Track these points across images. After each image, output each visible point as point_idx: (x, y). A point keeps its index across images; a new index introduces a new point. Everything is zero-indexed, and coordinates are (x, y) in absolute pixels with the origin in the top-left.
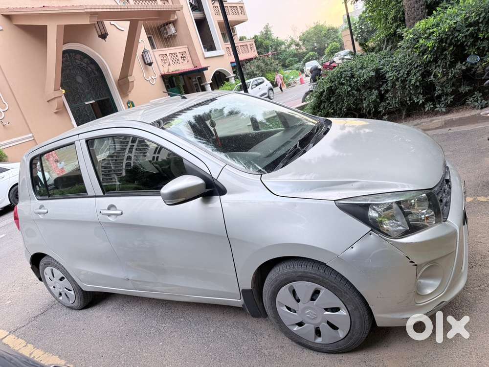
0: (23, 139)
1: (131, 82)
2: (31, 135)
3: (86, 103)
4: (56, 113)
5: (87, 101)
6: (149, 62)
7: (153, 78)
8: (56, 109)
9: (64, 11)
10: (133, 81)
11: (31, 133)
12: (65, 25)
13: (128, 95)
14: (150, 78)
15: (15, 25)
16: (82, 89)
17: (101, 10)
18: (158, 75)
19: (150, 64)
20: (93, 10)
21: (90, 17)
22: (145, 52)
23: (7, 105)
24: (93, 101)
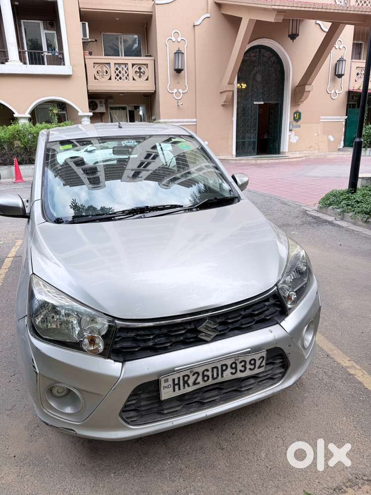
0: (187, 122)
1: (307, 91)
2: (195, 120)
3: (255, 103)
4: (223, 105)
5: (256, 101)
6: (340, 73)
7: (337, 92)
8: (224, 102)
9: (259, 6)
10: (310, 91)
11: (196, 118)
12: (257, 20)
13: (299, 104)
14: (333, 91)
15: (223, 14)
16: (257, 88)
17: (290, 8)
18: (345, 89)
19: (340, 76)
20: (281, 8)
21: (276, 14)
22: (341, 60)
23: (187, 88)
24: (262, 103)
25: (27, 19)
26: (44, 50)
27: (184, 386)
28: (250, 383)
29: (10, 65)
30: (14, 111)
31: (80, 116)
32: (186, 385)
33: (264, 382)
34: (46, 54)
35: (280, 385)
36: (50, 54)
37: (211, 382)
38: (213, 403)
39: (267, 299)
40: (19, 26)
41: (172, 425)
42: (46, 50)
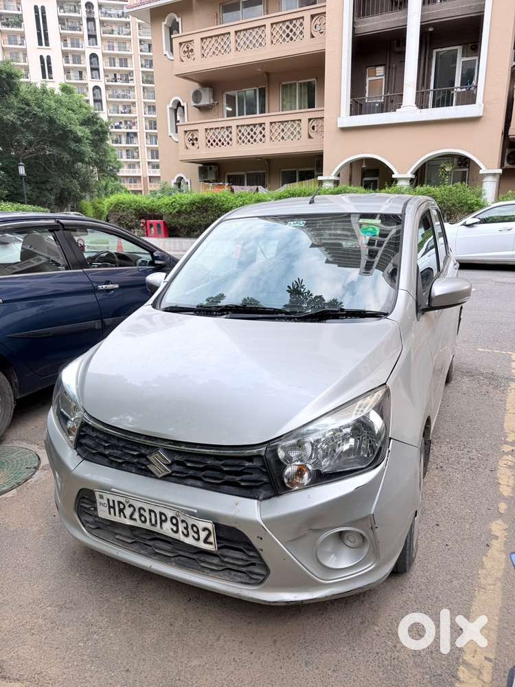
25: (442, 48)
26: (456, 86)
27: (120, 514)
28: (211, 561)
29: (404, 112)
30: (394, 170)
31: (482, 174)
32: (122, 514)
33: (240, 574)
34: (459, 90)
35: (253, 590)
36: (464, 90)
37: (147, 526)
38: (165, 559)
39: (250, 458)
40: (429, 58)
41: (116, 554)
42: (459, 85)
